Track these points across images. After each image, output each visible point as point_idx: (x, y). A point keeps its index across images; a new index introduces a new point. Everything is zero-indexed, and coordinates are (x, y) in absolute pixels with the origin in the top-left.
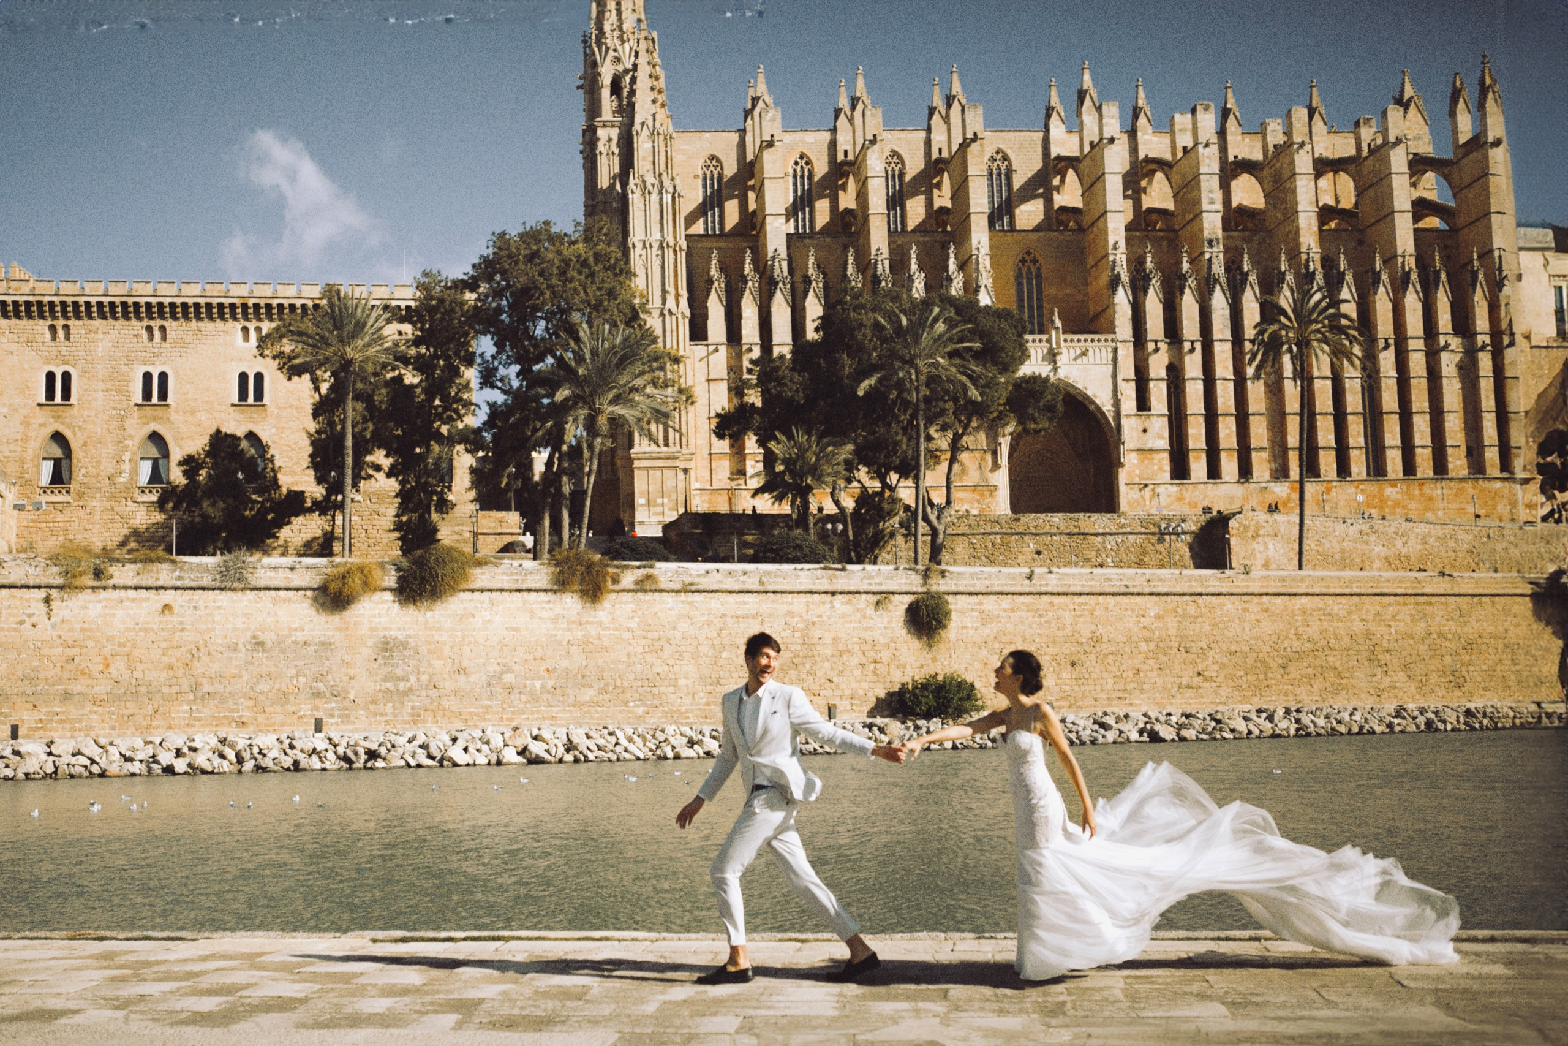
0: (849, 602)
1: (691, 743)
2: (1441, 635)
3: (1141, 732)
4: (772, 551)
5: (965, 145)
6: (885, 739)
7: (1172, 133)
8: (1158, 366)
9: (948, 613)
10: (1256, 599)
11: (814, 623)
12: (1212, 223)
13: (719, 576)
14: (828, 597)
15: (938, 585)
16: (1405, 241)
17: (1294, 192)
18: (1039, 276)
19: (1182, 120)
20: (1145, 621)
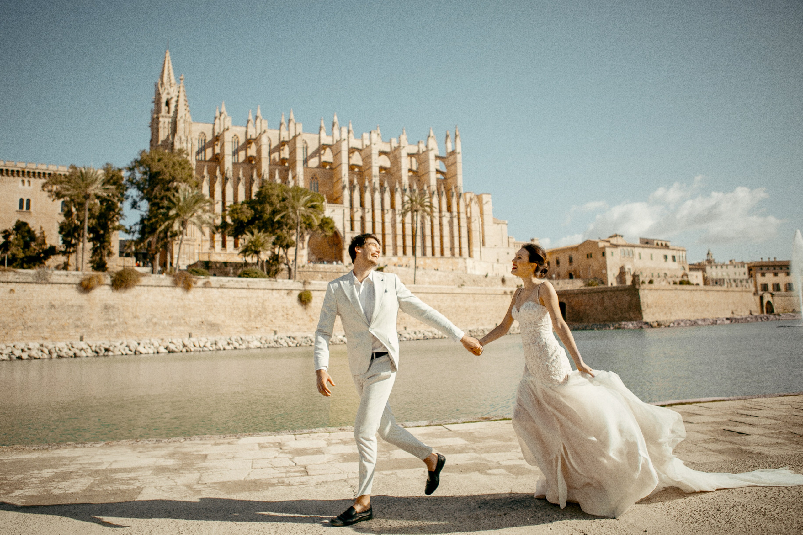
0: (278, 293)
1: (229, 344)
2: (459, 307)
4: (246, 274)
5: (295, 137)
6: (296, 342)
7: (362, 140)
8: (357, 217)
9: (311, 298)
11: (266, 300)
12: (375, 170)
13: (233, 283)
14: (271, 291)
15: (308, 287)
16: (433, 182)
17: (400, 162)
18: (317, 184)
19: (366, 135)
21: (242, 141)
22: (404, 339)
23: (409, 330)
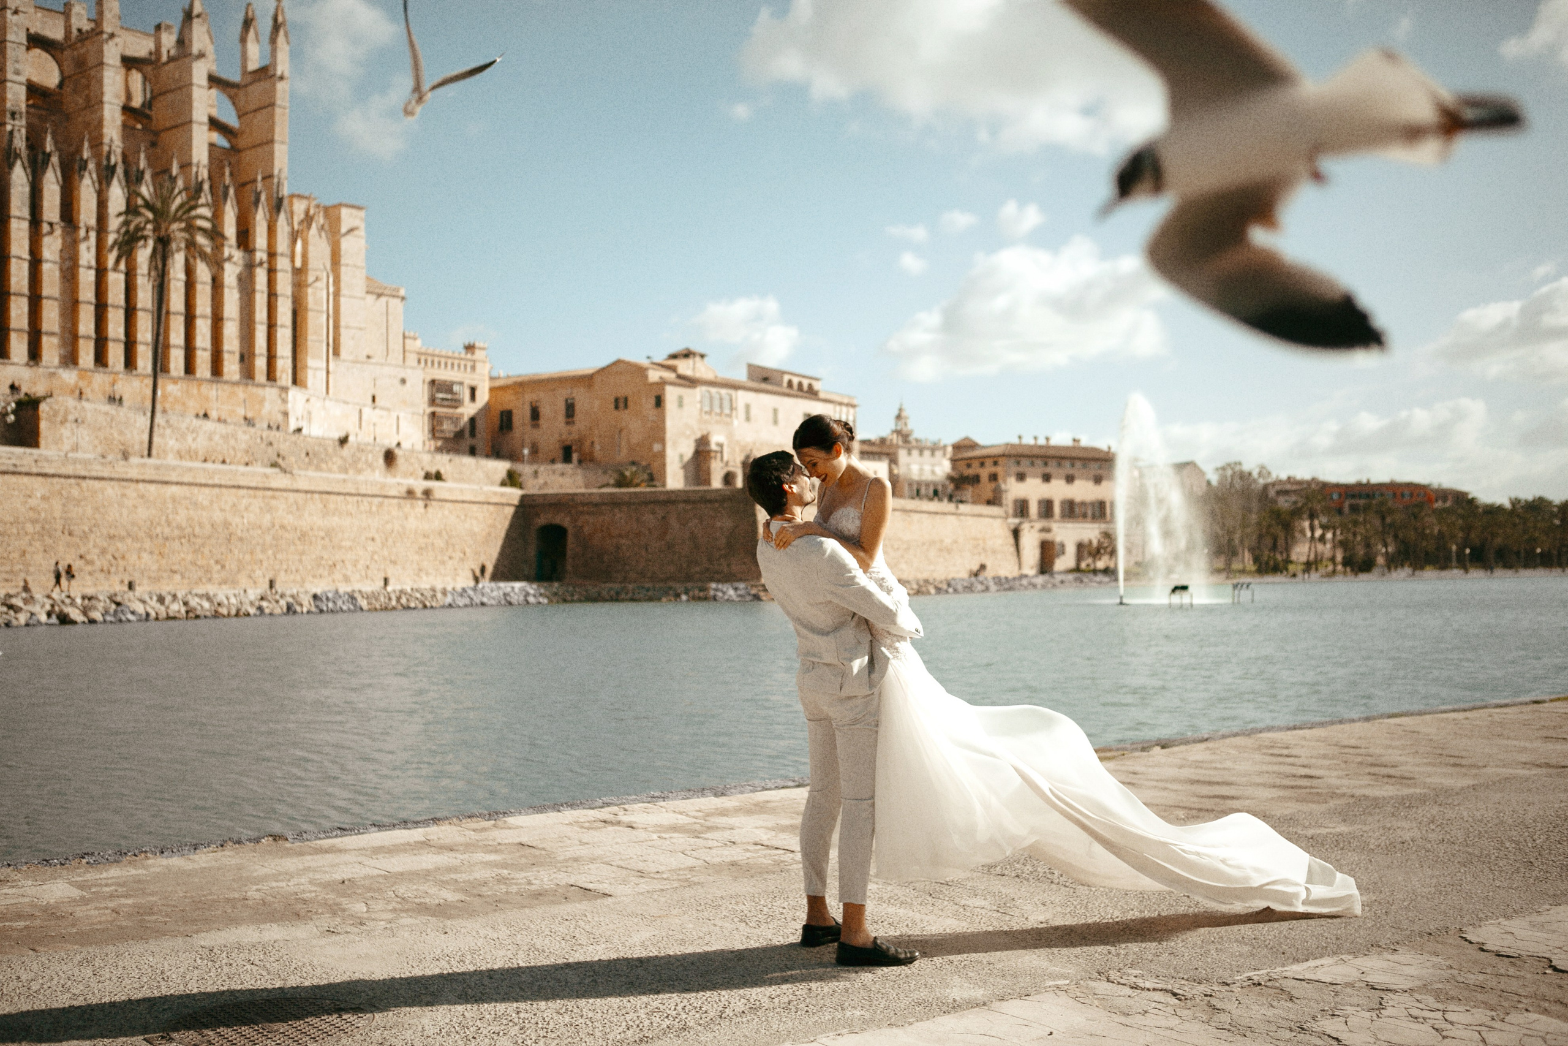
3: (49, 615)
12: (15, 95)
16: (200, 154)
17: (98, 81)
20: (32, 502)
22: (130, 617)
23: (139, 590)
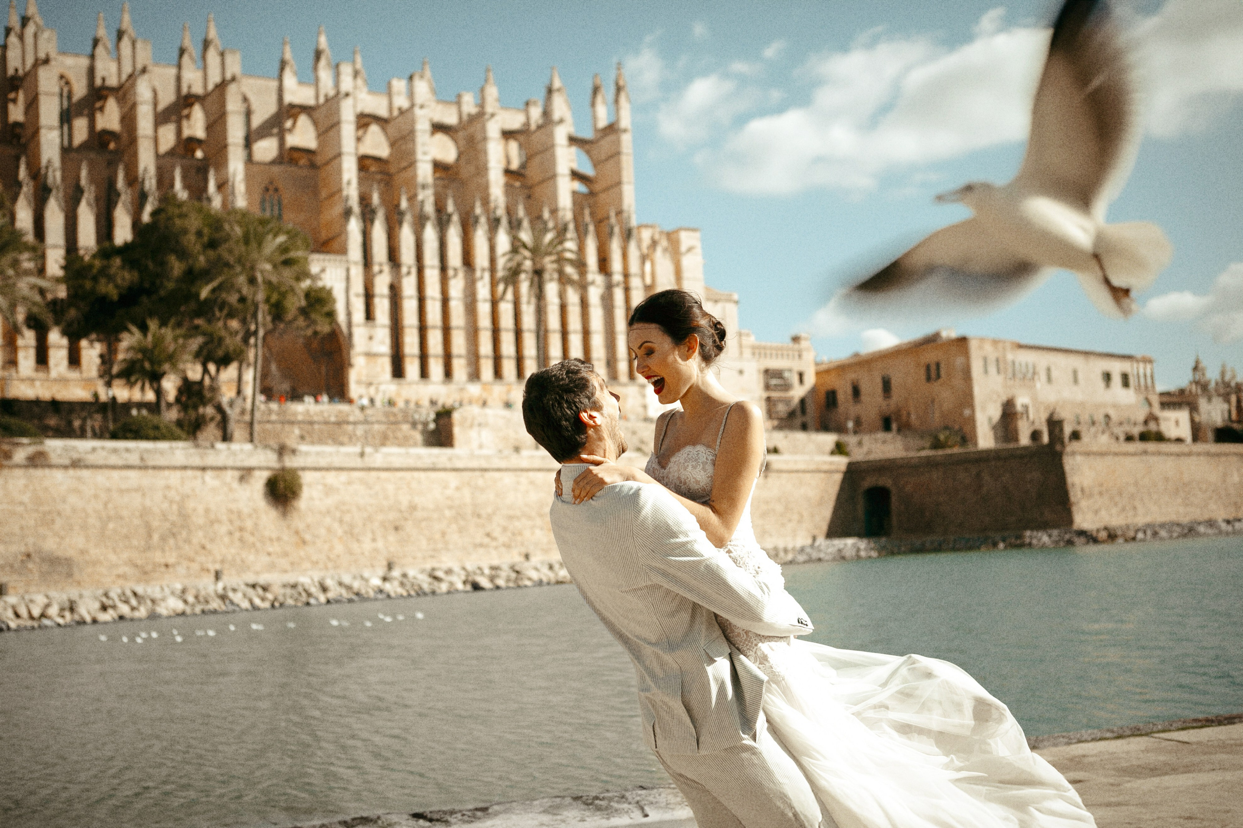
0: (218, 477)
1: (104, 608)
3: (465, 582)
4: (131, 431)
5: (222, 86)
6: (270, 596)
7: (389, 94)
8: (382, 285)
9: (300, 486)
10: (525, 474)
11: (188, 497)
12: (424, 172)
13: (104, 453)
14: (199, 473)
15: (290, 462)
16: (565, 201)
17: (485, 152)
18: (280, 203)
19: (399, 85)
20: (449, 492)
21: (80, 90)
22: (528, 583)
23: (535, 560)
